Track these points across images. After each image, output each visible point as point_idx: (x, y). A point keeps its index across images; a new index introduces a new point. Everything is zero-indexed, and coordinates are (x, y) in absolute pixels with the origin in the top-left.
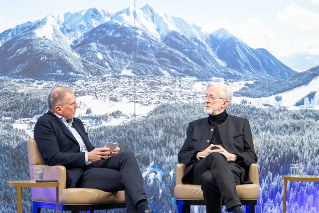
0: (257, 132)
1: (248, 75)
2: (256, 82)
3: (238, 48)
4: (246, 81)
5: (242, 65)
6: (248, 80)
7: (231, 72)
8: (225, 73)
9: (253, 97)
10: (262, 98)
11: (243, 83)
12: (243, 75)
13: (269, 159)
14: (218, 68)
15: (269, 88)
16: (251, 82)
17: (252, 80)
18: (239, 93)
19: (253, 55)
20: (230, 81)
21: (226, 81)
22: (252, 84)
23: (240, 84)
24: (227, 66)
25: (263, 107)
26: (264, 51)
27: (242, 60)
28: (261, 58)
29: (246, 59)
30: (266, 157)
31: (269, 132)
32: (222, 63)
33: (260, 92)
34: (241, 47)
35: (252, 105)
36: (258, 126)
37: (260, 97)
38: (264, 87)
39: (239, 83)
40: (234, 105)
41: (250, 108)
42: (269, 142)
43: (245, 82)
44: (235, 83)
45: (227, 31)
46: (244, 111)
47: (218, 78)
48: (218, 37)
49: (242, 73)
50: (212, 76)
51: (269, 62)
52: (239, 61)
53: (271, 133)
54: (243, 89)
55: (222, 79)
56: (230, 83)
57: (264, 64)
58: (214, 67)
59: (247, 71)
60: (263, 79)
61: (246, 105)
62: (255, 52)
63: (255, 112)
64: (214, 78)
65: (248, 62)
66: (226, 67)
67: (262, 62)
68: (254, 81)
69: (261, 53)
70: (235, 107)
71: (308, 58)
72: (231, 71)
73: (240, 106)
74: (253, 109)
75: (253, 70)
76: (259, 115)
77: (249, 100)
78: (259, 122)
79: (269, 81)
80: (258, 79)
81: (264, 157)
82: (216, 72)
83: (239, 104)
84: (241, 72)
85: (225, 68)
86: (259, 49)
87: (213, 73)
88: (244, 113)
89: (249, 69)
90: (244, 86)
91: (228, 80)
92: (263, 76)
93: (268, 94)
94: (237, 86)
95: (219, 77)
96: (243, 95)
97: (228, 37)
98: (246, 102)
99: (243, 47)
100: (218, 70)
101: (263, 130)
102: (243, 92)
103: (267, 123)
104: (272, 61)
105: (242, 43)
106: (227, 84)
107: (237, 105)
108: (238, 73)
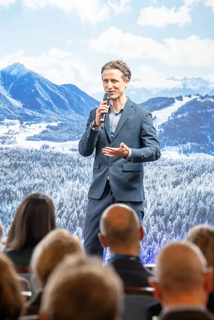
0: (63, 181)
1: (50, 116)
2: (61, 124)
3: (37, 85)
4: (48, 122)
5: (43, 105)
6: (51, 122)
7: (29, 114)
8: (21, 114)
9: (57, 141)
10: (69, 142)
11: (44, 125)
12: (44, 116)
13: (78, 212)
14: (11, 110)
15: (77, 131)
16: (54, 124)
17: (56, 121)
18: (39, 137)
19: (57, 92)
20: (27, 124)
21: (21, 123)
22: (55, 127)
23: (40, 127)
24: (24, 106)
25: (70, 153)
26: (72, 87)
27: (42, 99)
28: (67, 96)
29: (47, 98)
30: (74, 209)
31: (78, 181)
32: (17, 104)
33: (66, 135)
34: (40, 83)
35: (55, 151)
36: (64, 175)
37: (66, 141)
38: (71, 129)
39: (39, 125)
40: (32, 151)
41: (53, 154)
42: (78, 193)
43: (47, 124)
44: (33, 126)
45: (22, 66)
46: (45, 157)
47: (12, 121)
48: (12, 73)
49: (43, 114)
50: (4, 118)
51: (79, 99)
52: (38, 100)
53: (80, 183)
54: (44, 132)
55: (17, 121)
56: (27, 126)
57: (71, 102)
58: (7, 108)
59: (48, 111)
60: (70, 120)
61: (48, 150)
62: (60, 88)
63: (60, 158)
64: (6, 121)
65: (51, 101)
66: (21, 107)
67: (68, 99)
68: (59, 122)
69: (67, 89)
70: (33, 153)
71: (131, 92)
72: (29, 112)
73: (39, 151)
74: (57, 155)
75: (57, 110)
76: (64, 162)
77: (51, 144)
78: (65, 170)
79: (79, 122)
80: (63, 121)
81: (71, 210)
82: (9, 114)
83: (39, 149)
84: (41, 112)
85: (20, 109)
86: (65, 85)
87: (6, 114)
88: (45, 159)
89: (52, 110)
90: (45, 129)
91: (25, 123)
92: (70, 117)
93: (77, 137)
94: (36, 129)
95: (12, 119)
96: (44, 139)
97: (24, 73)
98: (47, 147)
99: (44, 83)
100: (12, 112)
101: (69, 178)
102: (44, 135)
103: (75, 171)
104: (82, 98)
105: (43, 78)
106: (23, 127)
107: (36, 150)
108: (38, 114)
